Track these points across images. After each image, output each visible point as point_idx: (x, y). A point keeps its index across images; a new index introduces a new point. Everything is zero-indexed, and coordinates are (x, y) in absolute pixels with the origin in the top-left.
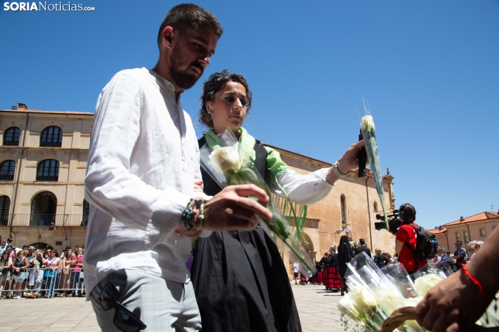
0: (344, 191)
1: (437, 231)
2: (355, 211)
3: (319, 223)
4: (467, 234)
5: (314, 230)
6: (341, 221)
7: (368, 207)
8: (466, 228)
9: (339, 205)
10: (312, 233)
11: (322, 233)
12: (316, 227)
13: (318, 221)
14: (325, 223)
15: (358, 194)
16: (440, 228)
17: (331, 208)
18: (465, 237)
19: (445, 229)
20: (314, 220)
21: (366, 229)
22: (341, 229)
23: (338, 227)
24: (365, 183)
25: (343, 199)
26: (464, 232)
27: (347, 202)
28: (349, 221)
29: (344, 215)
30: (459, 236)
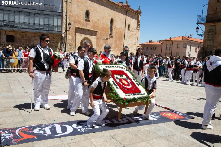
0: (113, 17)
1: (158, 43)
2: (118, 29)
3: (97, 34)
4: (171, 46)
5: (94, 37)
6: (109, 33)
7: (125, 27)
8: (171, 43)
9: (109, 24)
10: (93, 39)
11: (98, 39)
12: (95, 35)
13: (97, 32)
14: (100, 33)
15: (121, 19)
16: (160, 41)
17: (105, 25)
18: (170, 47)
19: (162, 42)
20: (94, 31)
21: (122, 38)
22: (109, 38)
23: (107, 36)
24: (125, 13)
25: (112, 21)
26: (170, 45)
27: (114, 23)
28: (113, 34)
29: (111, 30)
30: (167, 46)
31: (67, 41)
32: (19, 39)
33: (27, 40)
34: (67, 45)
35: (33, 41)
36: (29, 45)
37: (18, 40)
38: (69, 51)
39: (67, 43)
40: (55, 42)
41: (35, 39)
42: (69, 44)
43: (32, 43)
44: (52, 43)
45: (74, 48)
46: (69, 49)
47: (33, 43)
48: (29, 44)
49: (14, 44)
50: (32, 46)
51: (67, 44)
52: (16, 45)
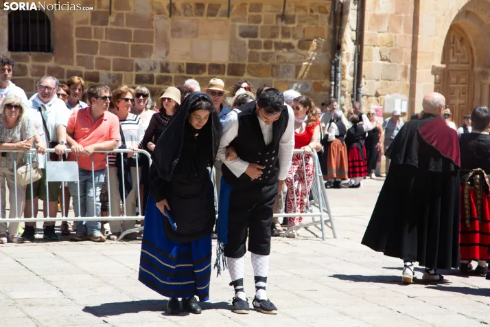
31: (366, 31)
32: (83, 32)
33: (125, 35)
34: (365, 57)
35: (166, 44)
36: (138, 68)
37: (75, 39)
38: (377, 95)
39: (366, 41)
40: (295, 43)
41: (177, 30)
42: (376, 51)
43: (157, 57)
44: (279, 46)
45: (405, 75)
46: (378, 84)
47: (163, 53)
48: (138, 61)
49: (51, 63)
50: (157, 73)
51: (365, 49)
52: (66, 68)
